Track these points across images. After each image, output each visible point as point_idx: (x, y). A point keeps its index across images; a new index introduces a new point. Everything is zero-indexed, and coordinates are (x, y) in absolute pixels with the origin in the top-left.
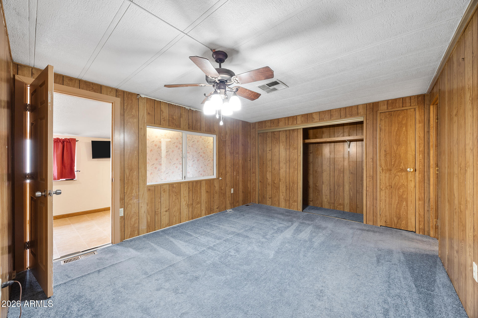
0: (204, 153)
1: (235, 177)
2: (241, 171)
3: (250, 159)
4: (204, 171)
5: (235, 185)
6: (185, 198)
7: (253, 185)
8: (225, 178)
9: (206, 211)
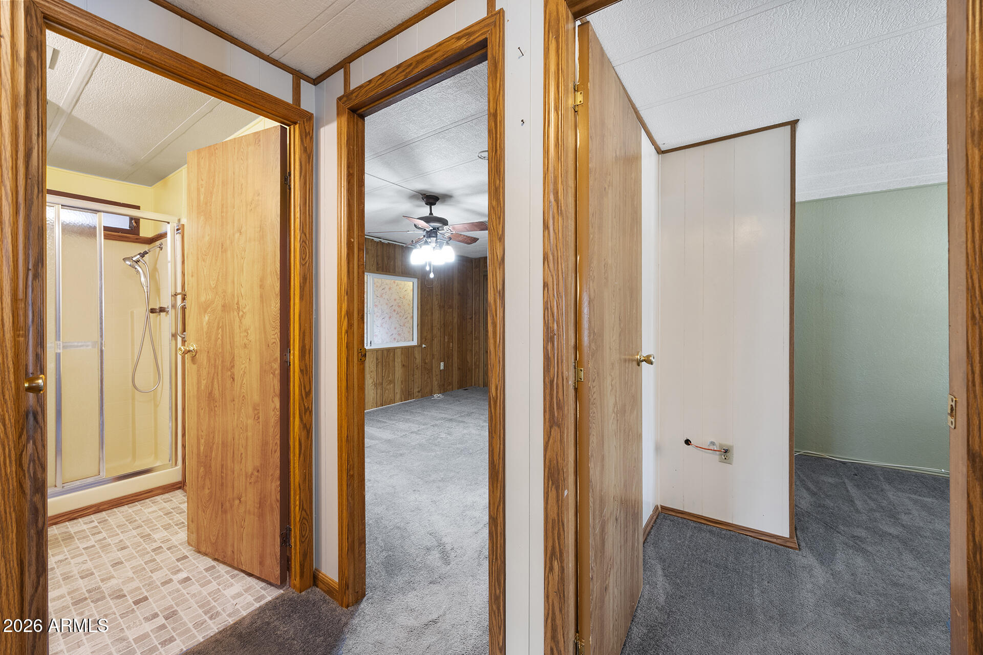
0: (399, 306)
1: (446, 345)
2: (455, 335)
3: (471, 316)
4: (399, 334)
5: (447, 358)
6: (371, 374)
7: (476, 358)
8: (431, 345)
9: (401, 396)
